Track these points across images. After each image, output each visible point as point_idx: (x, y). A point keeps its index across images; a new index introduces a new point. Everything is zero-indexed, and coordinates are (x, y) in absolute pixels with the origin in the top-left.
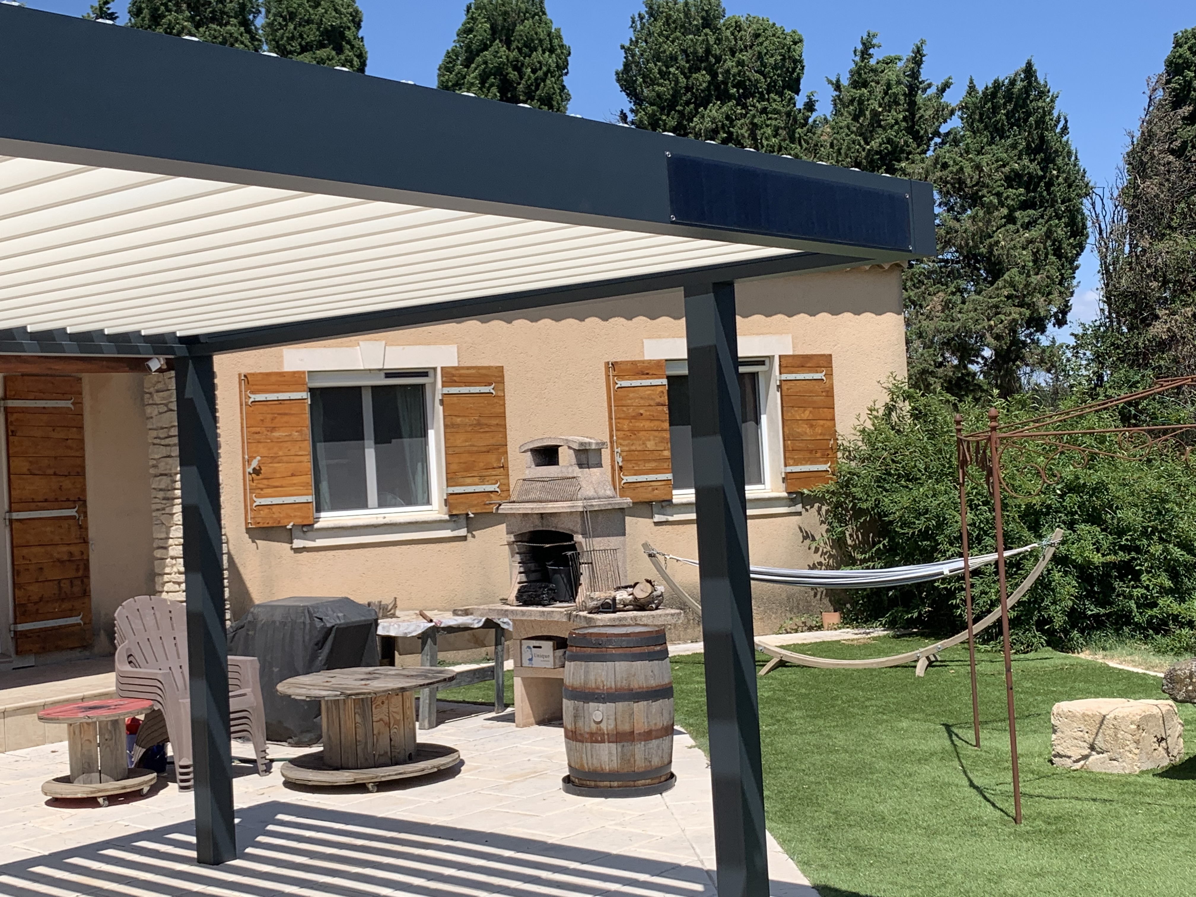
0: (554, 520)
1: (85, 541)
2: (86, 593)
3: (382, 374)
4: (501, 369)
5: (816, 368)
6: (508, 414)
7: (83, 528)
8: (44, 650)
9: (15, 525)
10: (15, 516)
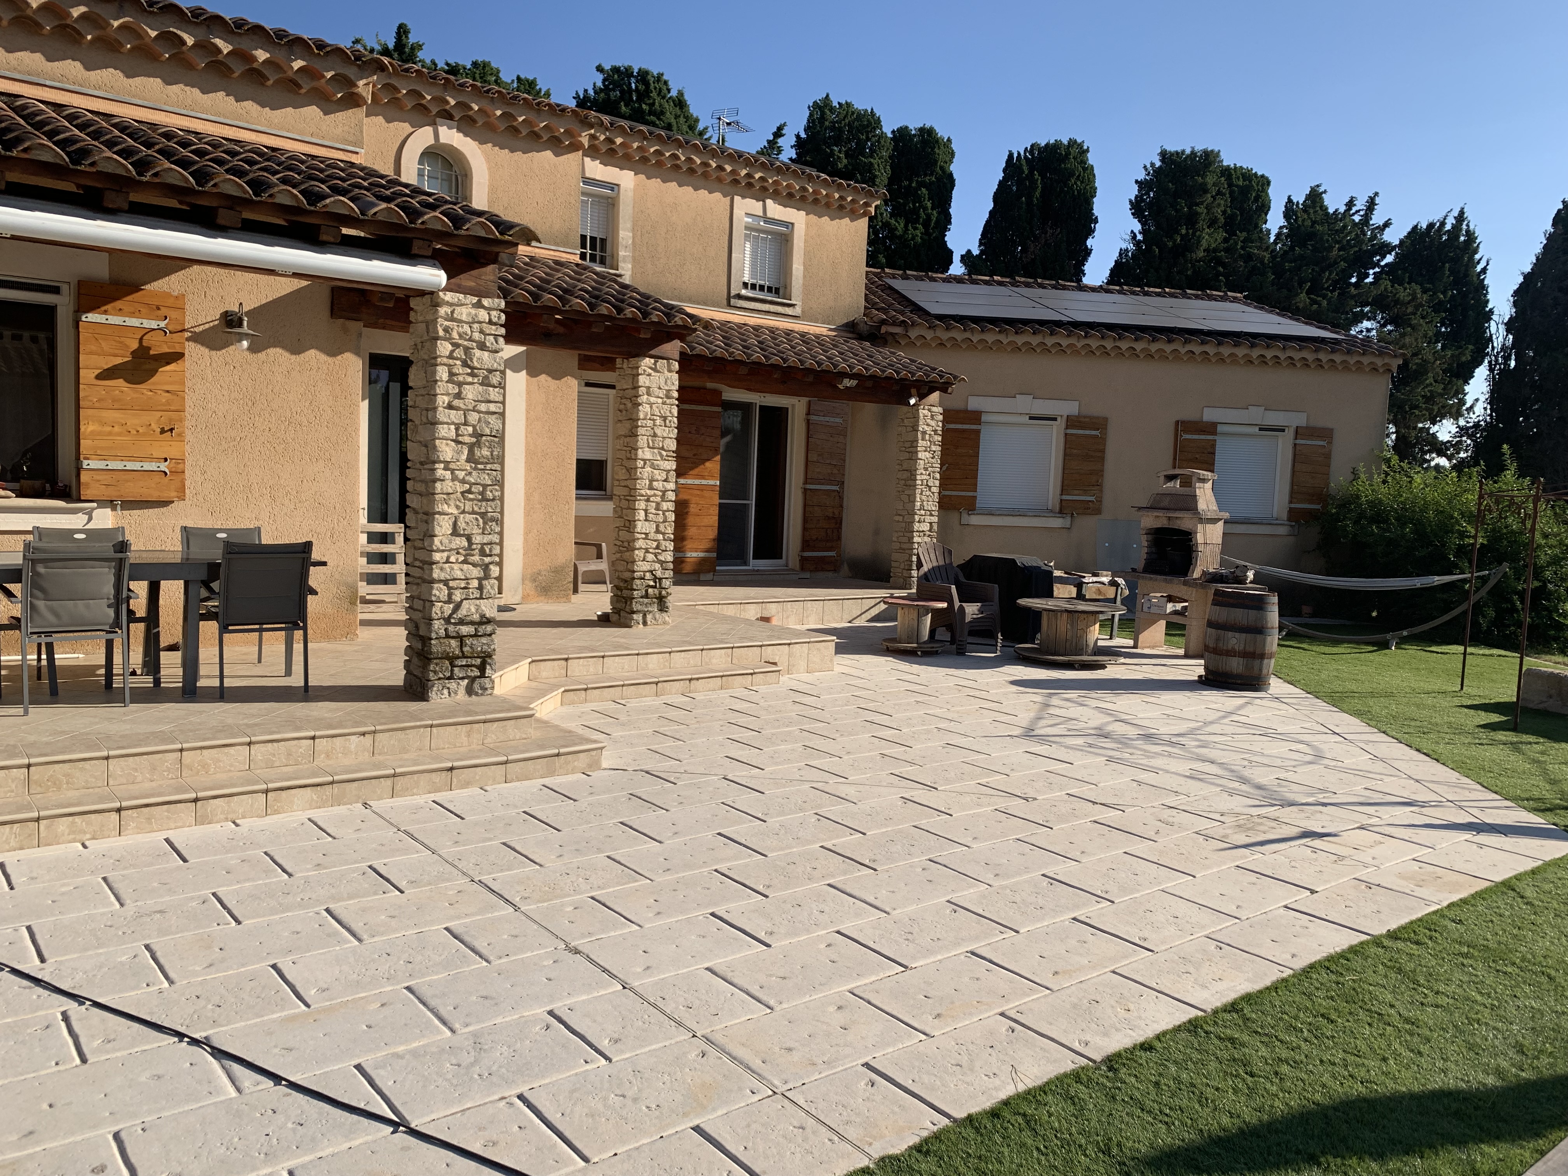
0: (1178, 522)
1: (842, 506)
2: (839, 538)
3: (1027, 417)
4: (1106, 420)
5: (1320, 437)
6: (1107, 451)
7: (841, 498)
8: (816, 570)
9: (808, 492)
10: (808, 486)
